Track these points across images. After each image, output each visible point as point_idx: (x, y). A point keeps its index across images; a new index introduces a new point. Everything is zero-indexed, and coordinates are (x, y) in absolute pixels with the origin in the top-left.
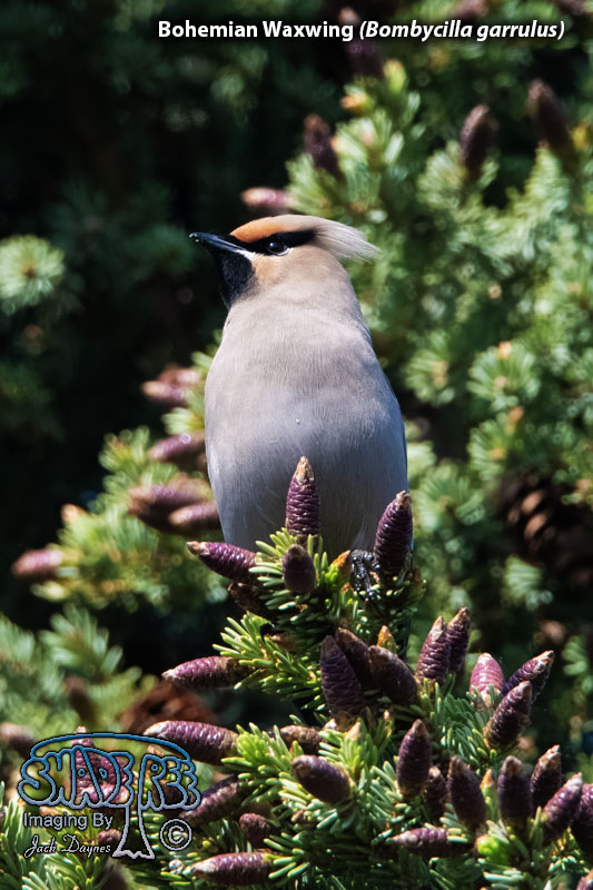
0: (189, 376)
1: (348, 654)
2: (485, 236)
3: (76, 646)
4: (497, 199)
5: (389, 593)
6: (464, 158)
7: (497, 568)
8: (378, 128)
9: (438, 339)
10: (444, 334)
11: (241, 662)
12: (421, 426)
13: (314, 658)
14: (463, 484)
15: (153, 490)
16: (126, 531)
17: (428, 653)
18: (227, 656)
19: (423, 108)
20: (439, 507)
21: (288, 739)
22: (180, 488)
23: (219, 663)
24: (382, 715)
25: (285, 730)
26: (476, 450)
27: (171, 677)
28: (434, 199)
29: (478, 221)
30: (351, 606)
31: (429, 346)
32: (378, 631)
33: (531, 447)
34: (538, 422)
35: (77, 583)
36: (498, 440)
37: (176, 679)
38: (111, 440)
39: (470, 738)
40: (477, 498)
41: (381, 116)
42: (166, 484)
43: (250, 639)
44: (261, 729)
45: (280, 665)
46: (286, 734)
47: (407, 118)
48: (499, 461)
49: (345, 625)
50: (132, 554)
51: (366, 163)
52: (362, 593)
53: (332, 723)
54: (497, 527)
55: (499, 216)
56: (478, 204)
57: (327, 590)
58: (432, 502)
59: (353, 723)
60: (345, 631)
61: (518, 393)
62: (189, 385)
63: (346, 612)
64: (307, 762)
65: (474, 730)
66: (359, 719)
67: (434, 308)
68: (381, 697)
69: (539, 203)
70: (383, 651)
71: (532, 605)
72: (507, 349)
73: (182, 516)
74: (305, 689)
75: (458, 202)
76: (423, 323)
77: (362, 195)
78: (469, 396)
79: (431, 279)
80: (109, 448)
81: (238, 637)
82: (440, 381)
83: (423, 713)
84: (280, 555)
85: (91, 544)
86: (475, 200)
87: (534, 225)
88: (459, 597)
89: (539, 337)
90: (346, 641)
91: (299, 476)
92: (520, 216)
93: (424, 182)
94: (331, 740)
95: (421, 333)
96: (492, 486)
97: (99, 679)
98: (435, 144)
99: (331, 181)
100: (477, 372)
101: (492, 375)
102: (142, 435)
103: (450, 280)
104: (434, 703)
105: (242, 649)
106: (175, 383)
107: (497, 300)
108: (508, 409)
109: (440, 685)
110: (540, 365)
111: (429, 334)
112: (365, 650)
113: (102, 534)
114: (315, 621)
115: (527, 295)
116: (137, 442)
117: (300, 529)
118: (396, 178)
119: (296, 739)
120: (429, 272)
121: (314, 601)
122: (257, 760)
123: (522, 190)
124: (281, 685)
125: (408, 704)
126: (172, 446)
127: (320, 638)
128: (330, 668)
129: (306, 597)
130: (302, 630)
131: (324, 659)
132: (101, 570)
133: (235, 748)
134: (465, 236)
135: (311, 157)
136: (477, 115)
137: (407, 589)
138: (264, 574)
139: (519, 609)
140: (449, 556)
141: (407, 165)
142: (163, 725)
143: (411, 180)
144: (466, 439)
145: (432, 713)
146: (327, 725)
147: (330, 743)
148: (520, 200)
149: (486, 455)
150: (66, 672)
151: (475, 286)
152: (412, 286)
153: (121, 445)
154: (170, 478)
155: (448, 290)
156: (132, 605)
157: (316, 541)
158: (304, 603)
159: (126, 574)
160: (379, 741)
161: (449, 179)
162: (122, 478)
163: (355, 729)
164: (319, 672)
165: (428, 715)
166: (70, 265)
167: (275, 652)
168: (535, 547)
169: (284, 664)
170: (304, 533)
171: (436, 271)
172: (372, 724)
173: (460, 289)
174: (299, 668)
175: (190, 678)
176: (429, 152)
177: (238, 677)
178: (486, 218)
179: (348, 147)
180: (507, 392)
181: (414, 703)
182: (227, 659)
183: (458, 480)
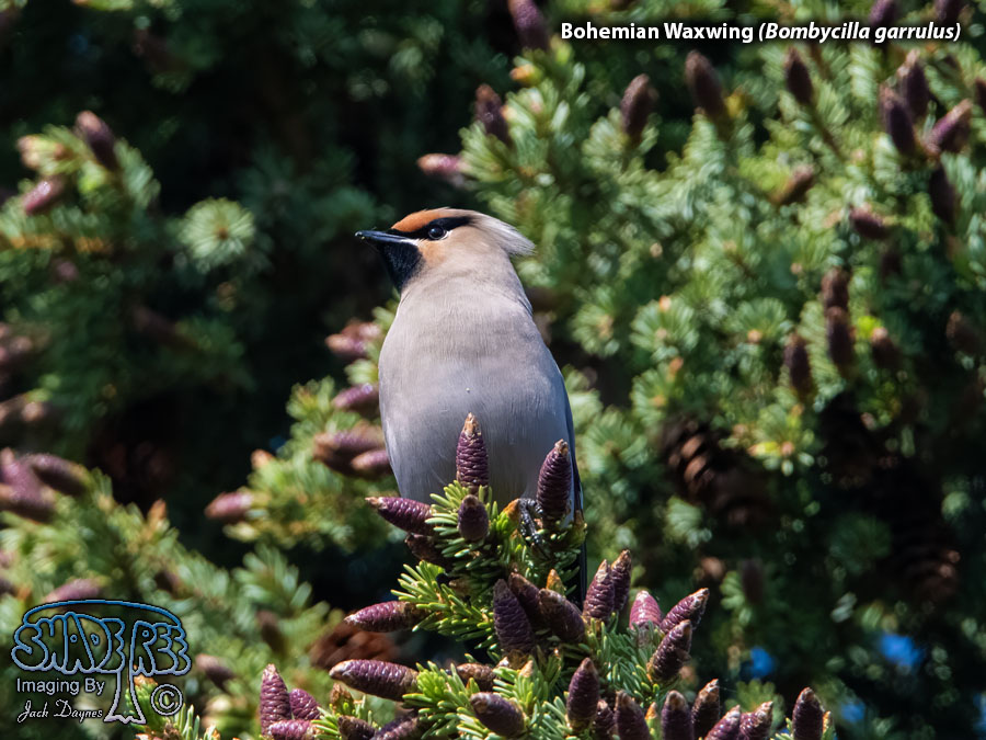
0: (371, 330)
1: (520, 597)
2: (647, 198)
3: (268, 583)
4: (657, 162)
5: (553, 536)
6: (625, 125)
7: (660, 507)
8: (545, 98)
9: (603, 294)
10: (608, 289)
11: (418, 605)
12: (588, 376)
13: (486, 602)
14: (627, 430)
15: (337, 437)
16: (311, 474)
17: (594, 594)
18: (404, 600)
19: (588, 78)
20: (605, 451)
21: (465, 678)
23: (397, 608)
24: (551, 653)
25: (461, 668)
26: (639, 398)
27: (352, 622)
28: (598, 164)
29: (639, 184)
30: (521, 552)
31: (594, 301)
32: (547, 574)
33: (690, 396)
34: (696, 372)
35: (267, 524)
36: (658, 387)
37: (358, 623)
38: (298, 389)
39: (634, 673)
40: (640, 443)
41: (547, 86)
42: (349, 431)
43: (426, 584)
44: (439, 667)
45: (455, 608)
46: (463, 672)
47: (572, 87)
48: (659, 408)
49: (516, 570)
50: (318, 496)
51: (535, 131)
52: (528, 538)
53: (505, 661)
54: (658, 470)
55: (659, 180)
56: (641, 167)
57: (498, 538)
58: (598, 447)
59: (525, 661)
60: (517, 575)
61: (678, 344)
62: (370, 338)
63: (515, 557)
64: (484, 698)
65: (638, 666)
66: (530, 657)
67: (600, 265)
68: (550, 636)
69: (697, 168)
70: (552, 593)
71: (693, 543)
72: (667, 303)
73: (363, 461)
74: (478, 630)
75: (620, 167)
76: (590, 280)
77: (531, 161)
78: (631, 347)
79: (596, 238)
80: (296, 399)
81: (416, 583)
82: (605, 333)
83: (590, 650)
84: (453, 505)
85: (279, 488)
86: (636, 164)
87: (693, 187)
88: (624, 536)
89: (697, 292)
90: (519, 585)
91: (467, 431)
92: (680, 179)
93: (588, 148)
94: (505, 678)
95: (586, 288)
96: (654, 431)
97: (289, 613)
98: (599, 111)
99: (501, 146)
100: (639, 324)
101: (653, 328)
102: (327, 385)
103: (615, 239)
104: (600, 641)
105: (419, 593)
106: (358, 337)
107: (658, 257)
108: (668, 360)
109: (606, 624)
110: (699, 319)
111: (595, 289)
112: (536, 593)
113: (289, 478)
114: (488, 566)
115: (686, 251)
116: (322, 390)
118: (562, 145)
119: (471, 676)
120: (594, 231)
121: (488, 547)
122: (436, 696)
123: (681, 155)
124: (457, 627)
125: (577, 643)
126: (354, 396)
127: (492, 582)
128: (502, 610)
129: (481, 544)
130: (477, 576)
131: (497, 601)
132: (288, 512)
133: (416, 685)
134: (627, 198)
135: (483, 125)
136: (637, 84)
137: (570, 532)
138: (439, 525)
139: (680, 547)
140: (615, 498)
141: (573, 132)
143: (577, 145)
144: (629, 388)
145: (599, 651)
146: (501, 663)
147: (504, 680)
148: (680, 164)
149: (648, 402)
150: (258, 607)
151: (637, 245)
152: (578, 246)
153: (307, 395)
154: (354, 424)
155: (613, 249)
156: (318, 545)
157: (486, 490)
158: (476, 550)
159: (311, 516)
160: (549, 677)
161: (612, 144)
162: (308, 426)
163: (528, 667)
164: (491, 614)
165: (595, 652)
166: (261, 227)
167: (449, 596)
168: (694, 488)
169: (458, 607)
170: (475, 484)
171: (601, 230)
172: (542, 661)
173: (624, 248)
174: (472, 610)
175: (370, 622)
176: (594, 120)
177: (416, 620)
178: (647, 180)
179: (518, 115)
180: (667, 343)
181: (582, 642)
182: (404, 604)
183: (622, 426)
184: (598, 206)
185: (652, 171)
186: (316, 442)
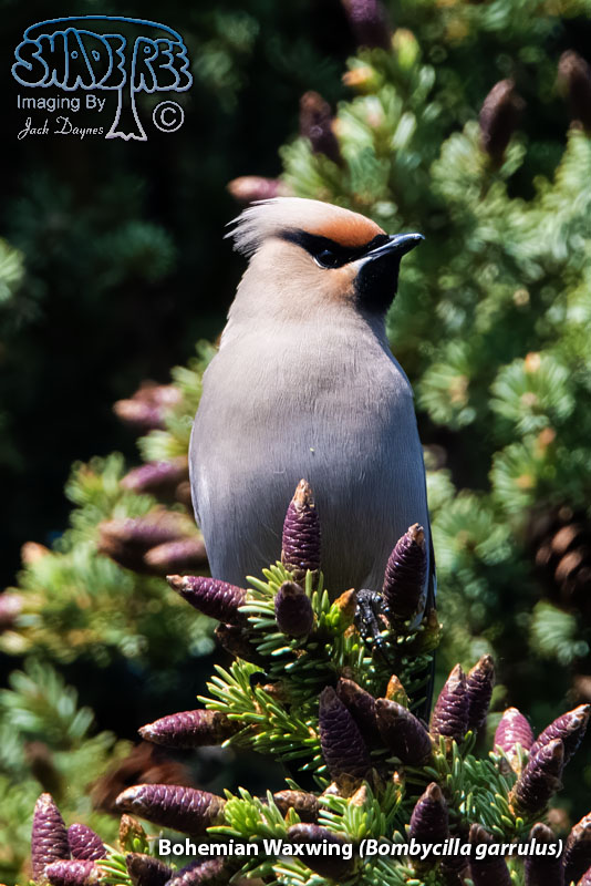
0: (168, 395)
1: (351, 707)
2: (511, 232)
4: (523, 189)
5: (400, 640)
6: (485, 142)
7: (525, 614)
8: (386, 108)
9: (456, 350)
10: (463, 345)
11: (229, 716)
12: (436, 453)
13: (312, 712)
14: (485, 518)
15: (127, 525)
16: (95, 571)
17: (445, 707)
18: (213, 709)
19: (437, 86)
20: (458, 543)
21: (283, 808)
22: (158, 523)
23: (204, 717)
24: (390, 777)
25: (278, 795)
26: (501, 478)
27: (148, 734)
28: (450, 189)
29: (501, 215)
30: (357, 653)
31: (445, 359)
32: (388, 681)
33: (564, 476)
34: (571, 447)
35: (40, 633)
36: (525, 465)
37: (155, 736)
38: (78, 468)
39: (493, 805)
40: (500, 534)
41: (389, 94)
42: (143, 518)
43: (240, 690)
44: (252, 794)
45: (274, 720)
46: (281, 800)
47: (418, 95)
48: (527, 491)
49: (348, 675)
50: (103, 599)
51: (372, 146)
52: (369, 640)
53: (333, 788)
54: (524, 567)
55: (524, 211)
56: (503, 195)
57: (328, 634)
58: (449, 538)
59: (357, 787)
60: (349, 681)
61: (548, 412)
62: (169, 405)
63: (350, 660)
64: (305, 831)
65: (498, 796)
66: (364, 782)
67: (451, 315)
68: (390, 757)
69: (572, 195)
70: (392, 704)
71: (566, 659)
72: (535, 362)
73: (159, 555)
74: (304, 748)
75: (478, 193)
76: (439, 333)
77: (368, 185)
78: (489, 418)
79: (448, 282)
80: (77, 478)
81: (227, 687)
82: (459, 398)
83: (438, 775)
84: (273, 592)
85: (56, 587)
86: (498, 191)
87: (568, 220)
88: (481, 651)
89: (572, 348)
90: (349, 693)
91: (297, 502)
92: (551, 209)
93: (439, 170)
94: (333, 808)
96: (518, 520)
98: (452, 127)
99: (330, 167)
100: (501, 387)
101: (519, 391)
102: (115, 463)
103: (470, 283)
104: (451, 764)
105: (231, 701)
106: (153, 403)
107: (524, 306)
108: (537, 431)
109: (458, 744)
110: (574, 381)
111: (446, 343)
112: (372, 703)
113: (68, 576)
114: (314, 668)
115: (558, 298)
116: (109, 468)
117: (298, 564)
118: (407, 166)
119: (292, 805)
120: (447, 273)
121: (312, 646)
122: (248, 829)
123: (552, 180)
124: (276, 743)
125: (420, 765)
126: (149, 475)
127: (318, 689)
128: (329, 723)
129: (304, 642)
130: (299, 680)
131: (323, 713)
132: (67, 618)
133: (223, 815)
134: (486, 233)
135: (309, 142)
136: (499, 92)
137: (421, 636)
138: (255, 614)
139: (551, 663)
140: (469, 602)
141: (420, 150)
142: (139, 788)
143: (425, 167)
144: (488, 465)
145: (449, 776)
146: (328, 790)
147: (331, 811)
148: (550, 191)
149: (512, 483)
150: (28, 737)
151: (499, 290)
152: (426, 292)
153: (91, 474)
154: (148, 510)
155: (468, 295)
156: (102, 657)
157: (316, 577)
158: (301, 648)
159: (95, 623)
160: (388, 807)
161: (468, 165)
162: (92, 514)
163: (361, 793)
164: (318, 728)
165: (445, 777)
166: (32, 268)
167: (268, 705)
168: (567, 590)
169: (279, 719)
170: (302, 567)
171: (454, 272)
172: (379, 788)
173: (481, 294)
174: (295, 724)
175: (171, 734)
176: (446, 135)
177: (226, 733)
178: (511, 211)
179: (352, 130)
180: (536, 411)
181: (428, 765)
182: (213, 713)
183: (478, 514)
184: (451, 241)
185: (515, 201)
186: (100, 530)
